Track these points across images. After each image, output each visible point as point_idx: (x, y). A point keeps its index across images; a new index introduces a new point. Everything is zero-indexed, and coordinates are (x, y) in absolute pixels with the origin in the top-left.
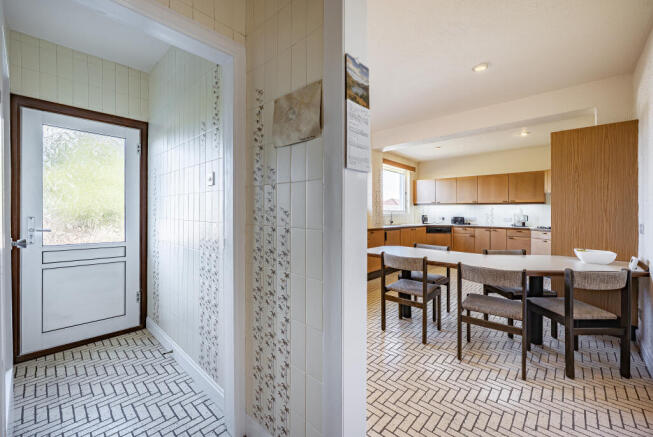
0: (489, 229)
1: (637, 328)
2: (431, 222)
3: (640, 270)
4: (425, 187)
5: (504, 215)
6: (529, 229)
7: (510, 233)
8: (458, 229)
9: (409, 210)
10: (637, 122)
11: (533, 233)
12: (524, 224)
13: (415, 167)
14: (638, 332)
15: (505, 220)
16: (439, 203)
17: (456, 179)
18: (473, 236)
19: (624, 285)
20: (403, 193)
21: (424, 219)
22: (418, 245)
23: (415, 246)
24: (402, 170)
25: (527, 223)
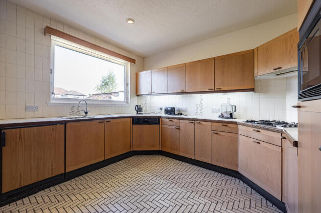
0: (193, 121)
4: (145, 77)
6: (236, 123)
7: (215, 127)
8: (165, 120)
9: (129, 100)
11: (240, 127)
12: (231, 115)
13: (135, 59)
15: (214, 111)
16: (154, 94)
18: (179, 129)
25: (234, 115)
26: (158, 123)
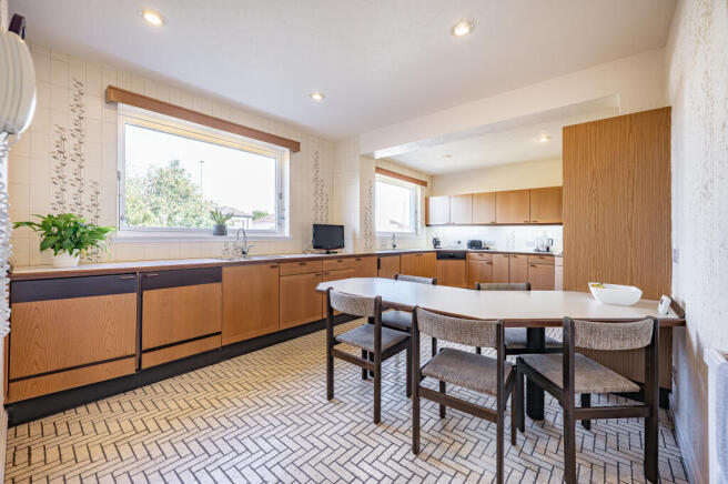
0: (507, 254)
1: (670, 391)
2: (444, 247)
3: (673, 316)
4: (439, 205)
5: (524, 239)
6: (552, 255)
7: (531, 259)
8: (474, 254)
9: (419, 232)
10: (669, 109)
11: (556, 259)
12: (548, 249)
13: (427, 182)
14: (672, 397)
15: (528, 244)
16: (454, 224)
17: (472, 195)
18: (491, 263)
19: (649, 342)
20: (413, 212)
21: (436, 242)
22: (400, 276)
23: (396, 278)
24: (413, 185)
25: (551, 248)
26: (464, 258)
